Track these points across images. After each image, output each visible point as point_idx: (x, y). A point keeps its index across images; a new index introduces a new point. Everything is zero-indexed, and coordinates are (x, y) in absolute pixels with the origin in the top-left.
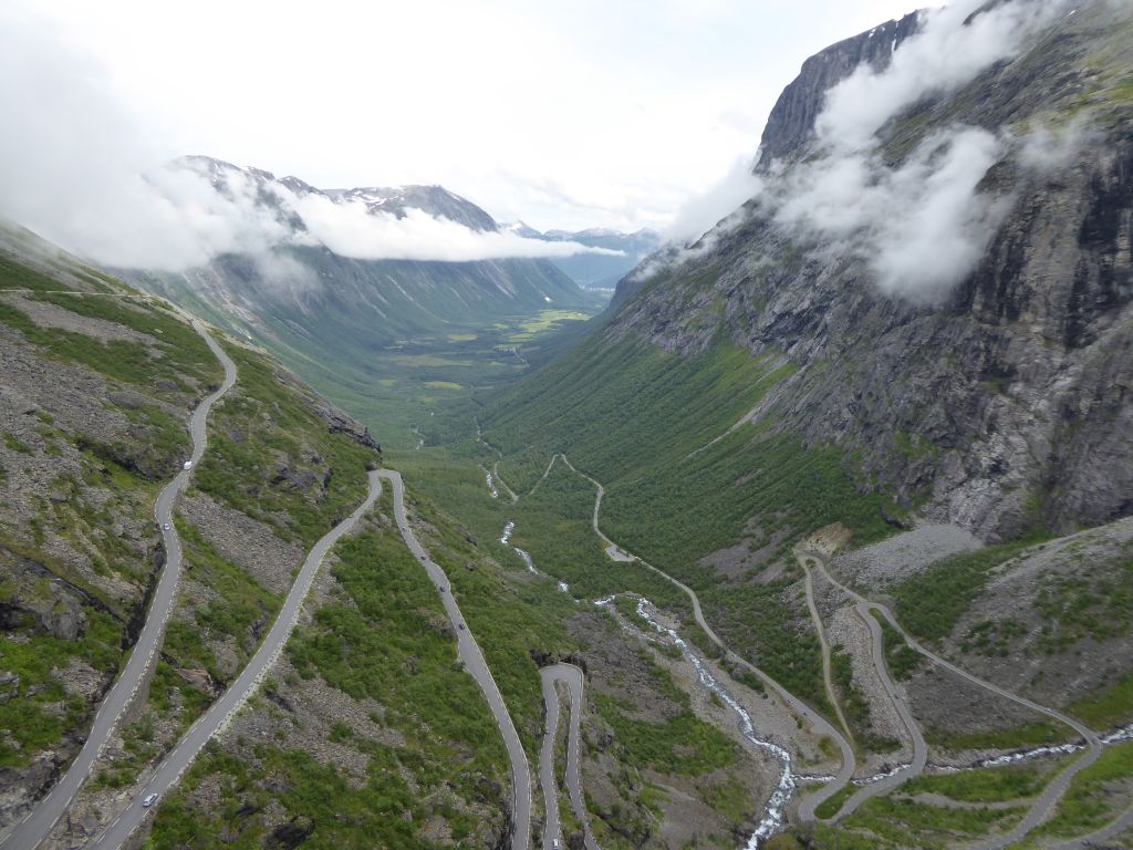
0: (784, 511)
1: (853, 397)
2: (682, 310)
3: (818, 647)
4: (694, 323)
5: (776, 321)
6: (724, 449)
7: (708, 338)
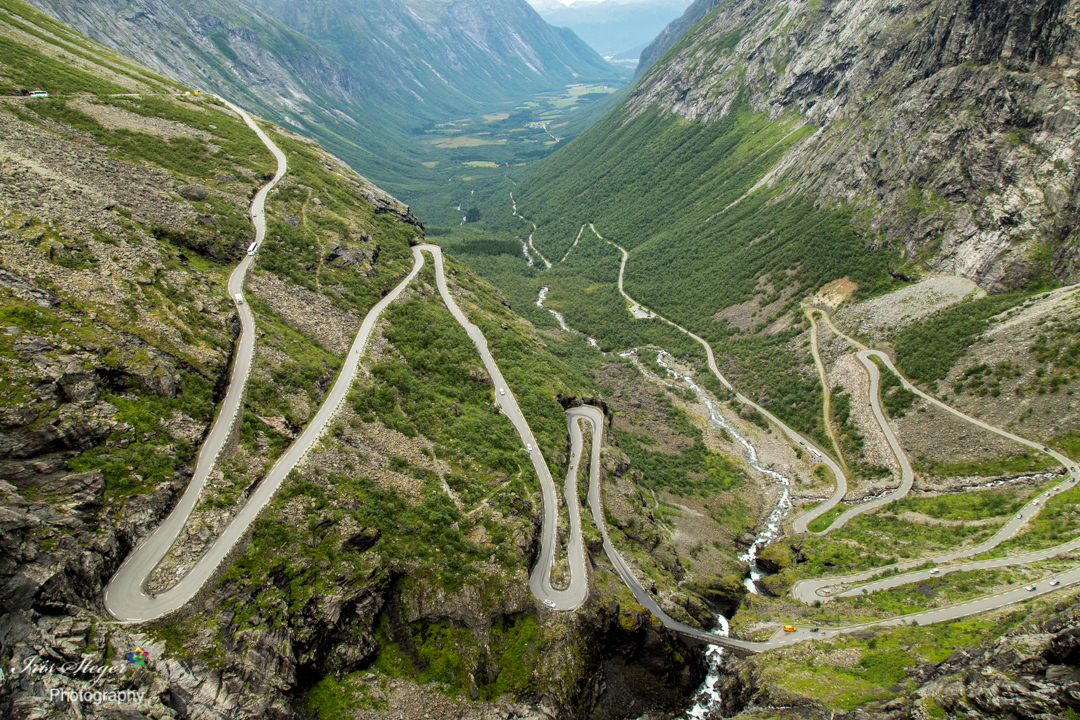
0: (794, 268)
1: (867, 156)
2: (702, 77)
3: (820, 389)
4: (714, 90)
5: (795, 83)
6: (740, 213)
7: (728, 104)
